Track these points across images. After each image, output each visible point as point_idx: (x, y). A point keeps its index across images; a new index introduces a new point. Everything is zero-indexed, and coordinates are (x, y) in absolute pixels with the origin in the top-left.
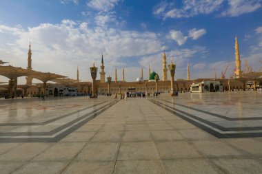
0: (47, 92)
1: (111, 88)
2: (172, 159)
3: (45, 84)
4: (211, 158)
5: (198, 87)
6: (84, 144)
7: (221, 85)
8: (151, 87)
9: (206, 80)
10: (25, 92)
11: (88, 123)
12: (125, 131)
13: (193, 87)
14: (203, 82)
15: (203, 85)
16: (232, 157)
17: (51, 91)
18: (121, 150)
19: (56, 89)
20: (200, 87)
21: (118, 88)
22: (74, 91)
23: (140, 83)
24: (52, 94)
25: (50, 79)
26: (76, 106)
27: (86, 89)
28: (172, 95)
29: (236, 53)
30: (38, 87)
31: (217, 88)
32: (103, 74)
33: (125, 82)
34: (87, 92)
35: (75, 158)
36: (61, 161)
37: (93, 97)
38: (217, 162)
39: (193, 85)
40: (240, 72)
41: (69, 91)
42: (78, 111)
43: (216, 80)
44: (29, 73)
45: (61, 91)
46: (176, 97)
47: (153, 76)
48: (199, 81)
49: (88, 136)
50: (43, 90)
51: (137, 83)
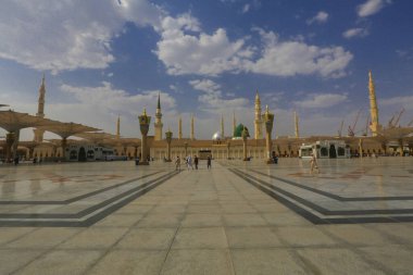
0: (68, 155)
1: (172, 149)
2: (244, 249)
3: (64, 141)
4: (295, 247)
5: (311, 149)
6: (127, 229)
7: (348, 146)
8: (237, 148)
9: (324, 139)
10: (31, 152)
11: (133, 203)
12: (186, 213)
13: (303, 150)
14: (318, 143)
15: (318, 147)
16: (323, 246)
17: (73, 152)
18: (178, 237)
19: (82, 149)
20: (314, 151)
21: (183, 149)
22: (111, 153)
23: (219, 141)
24: (75, 157)
25: (73, 134)
26: (114, 177)
27: (131, 150)
28: (269, 162)
29: (371, 97)
30: (53, 145)
31: (341, 152)
32: (159, 126)
33: (194, 140)
34: (132, 155)
35: (115, 246)
36: (96, 249)
37: (142, 164)
38: (300, 252)
39: (304, 146)
40: (378, 127)
41: (104, 152)
42: (117, 186)
43: (340, 139)
44: (40, 123)
45: (91, 152)
46: (274, 165)
47: (240, 131)
48: (314, 139)
49: (132, 220)
50: (60, 150)
51: (214, 142)
